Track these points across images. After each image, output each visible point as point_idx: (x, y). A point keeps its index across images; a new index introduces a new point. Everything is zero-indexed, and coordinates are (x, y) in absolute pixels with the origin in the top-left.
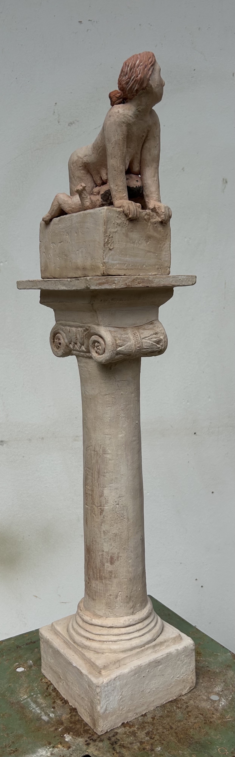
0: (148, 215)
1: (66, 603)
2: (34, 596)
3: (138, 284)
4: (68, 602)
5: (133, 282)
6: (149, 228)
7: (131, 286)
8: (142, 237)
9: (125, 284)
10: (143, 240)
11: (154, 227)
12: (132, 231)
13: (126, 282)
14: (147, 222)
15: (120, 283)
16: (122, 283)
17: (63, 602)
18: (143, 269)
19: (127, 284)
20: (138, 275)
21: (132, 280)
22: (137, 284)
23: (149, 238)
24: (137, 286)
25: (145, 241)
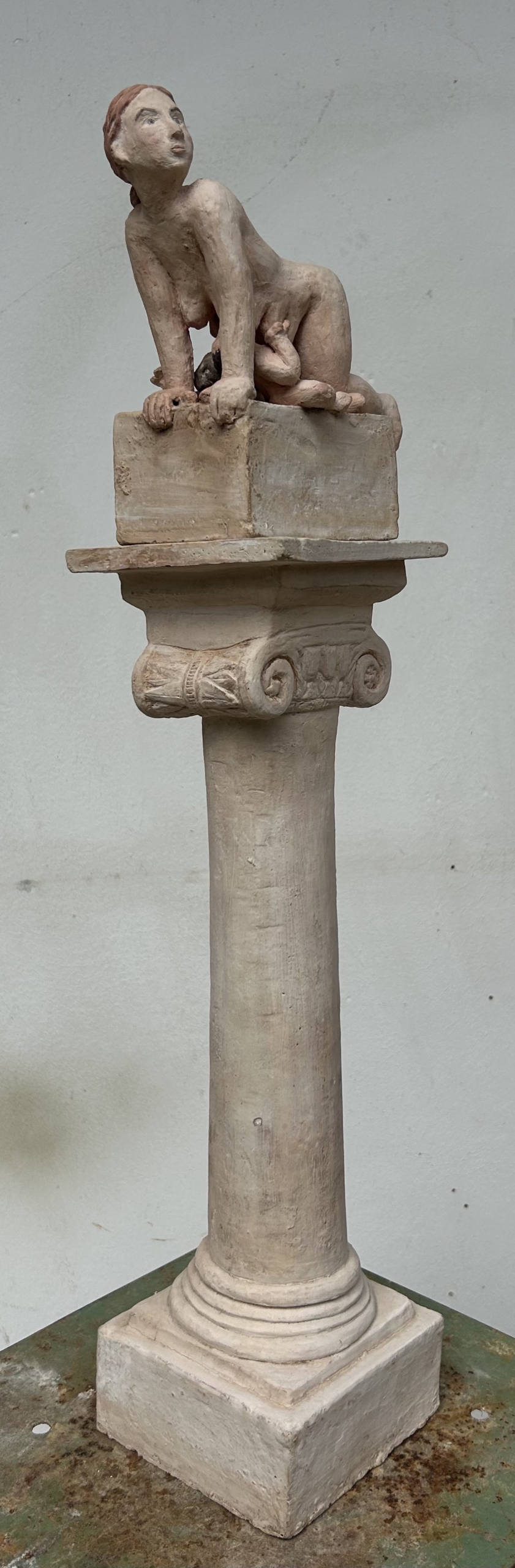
0: (195, 413)
1: (164, 1240)
2: (94, 1224)
3: (149, 561)
4: (170, 1240)
5: (141, 557)
6: (199, 441)
7: (138, 564)
8: (185, 461)
9: (126, 561)
10: (187, 466)
11: (208, 436)
12: (165, 453)
13: (129, 557)
14: (193, 429)
15: (117, 560)
16: (121, 560)
17: (157, 1240)
18: (190, 528)
19: (131, 562)
20: (181, 540)
21: (139, 553)
22: (147, 562)
23: (200, 460)
24: (147, 565)
25: (193, 469)
